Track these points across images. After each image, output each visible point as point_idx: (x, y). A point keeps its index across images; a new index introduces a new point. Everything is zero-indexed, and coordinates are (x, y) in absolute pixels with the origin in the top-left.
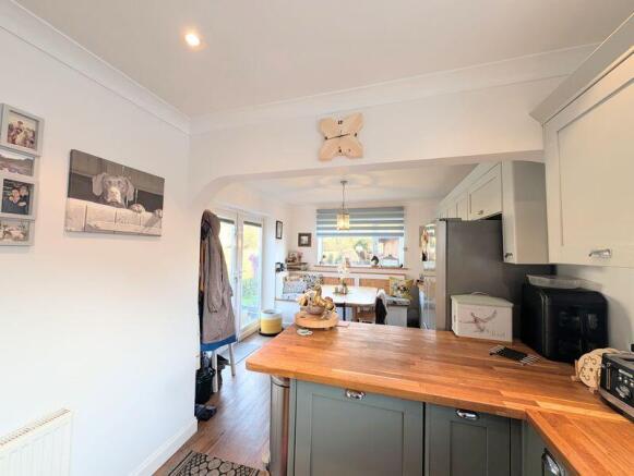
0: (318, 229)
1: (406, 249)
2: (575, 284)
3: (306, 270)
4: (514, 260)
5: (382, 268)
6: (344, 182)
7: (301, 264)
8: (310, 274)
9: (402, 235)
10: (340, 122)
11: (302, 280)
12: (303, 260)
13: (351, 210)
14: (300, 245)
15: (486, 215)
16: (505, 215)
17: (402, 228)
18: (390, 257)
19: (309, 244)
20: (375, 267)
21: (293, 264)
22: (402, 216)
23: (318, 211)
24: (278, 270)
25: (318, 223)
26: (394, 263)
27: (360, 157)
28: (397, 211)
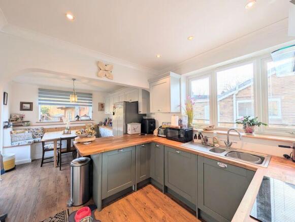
0: (39, 100)
1: (92, 112)
2: (150, 118)
3: (29, 125)
4: (142, 113)
5: (81, 120)
6: (74, 80)
7: (24, 122)
8: (34, 127)
9: (91, 106)
10: (106, 65)
11: (27, 132)
12: (25, 119)
13: (77, 93)
14: (22, 109)
15: (132, 101)
16: (139, 102)
17: (91, 103)
18: (85, 116)
19: (31, 109)
20: (78, 120)
21: (16, 122)
22: (91, 97)
23: (39, 89)
24: (5, 127)
25: (39, 96)
26: (88, 118)
27: (112, 79)
28: (89, 95)
